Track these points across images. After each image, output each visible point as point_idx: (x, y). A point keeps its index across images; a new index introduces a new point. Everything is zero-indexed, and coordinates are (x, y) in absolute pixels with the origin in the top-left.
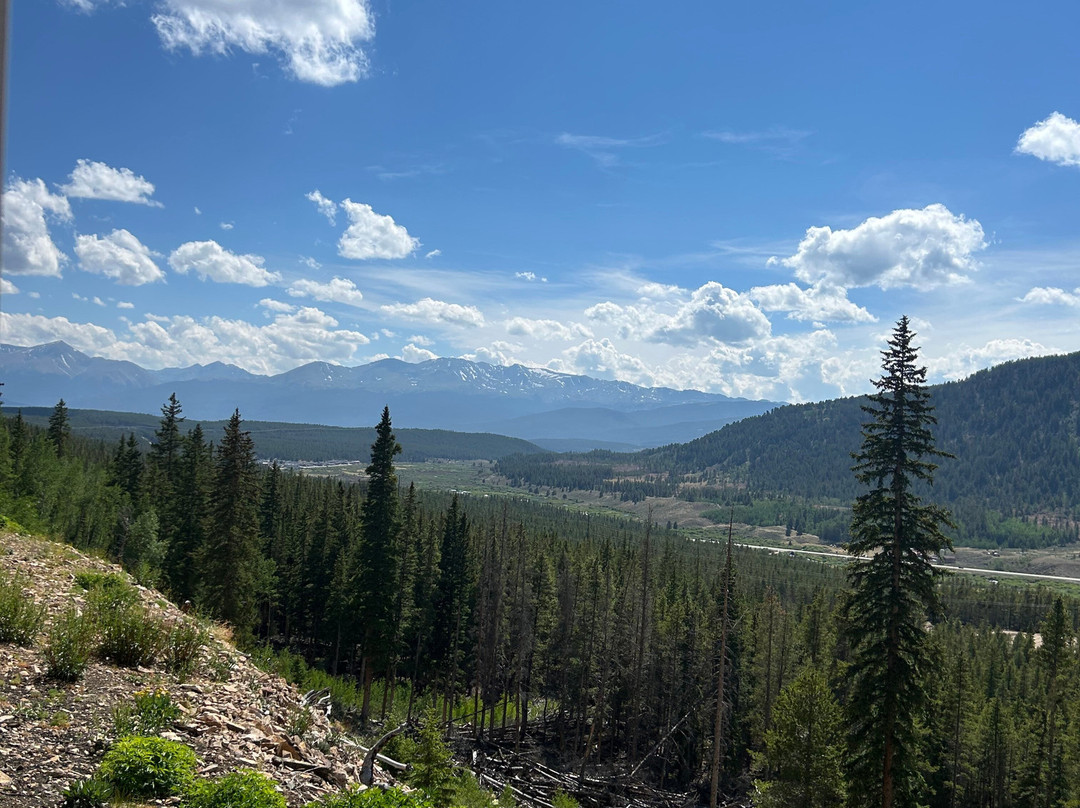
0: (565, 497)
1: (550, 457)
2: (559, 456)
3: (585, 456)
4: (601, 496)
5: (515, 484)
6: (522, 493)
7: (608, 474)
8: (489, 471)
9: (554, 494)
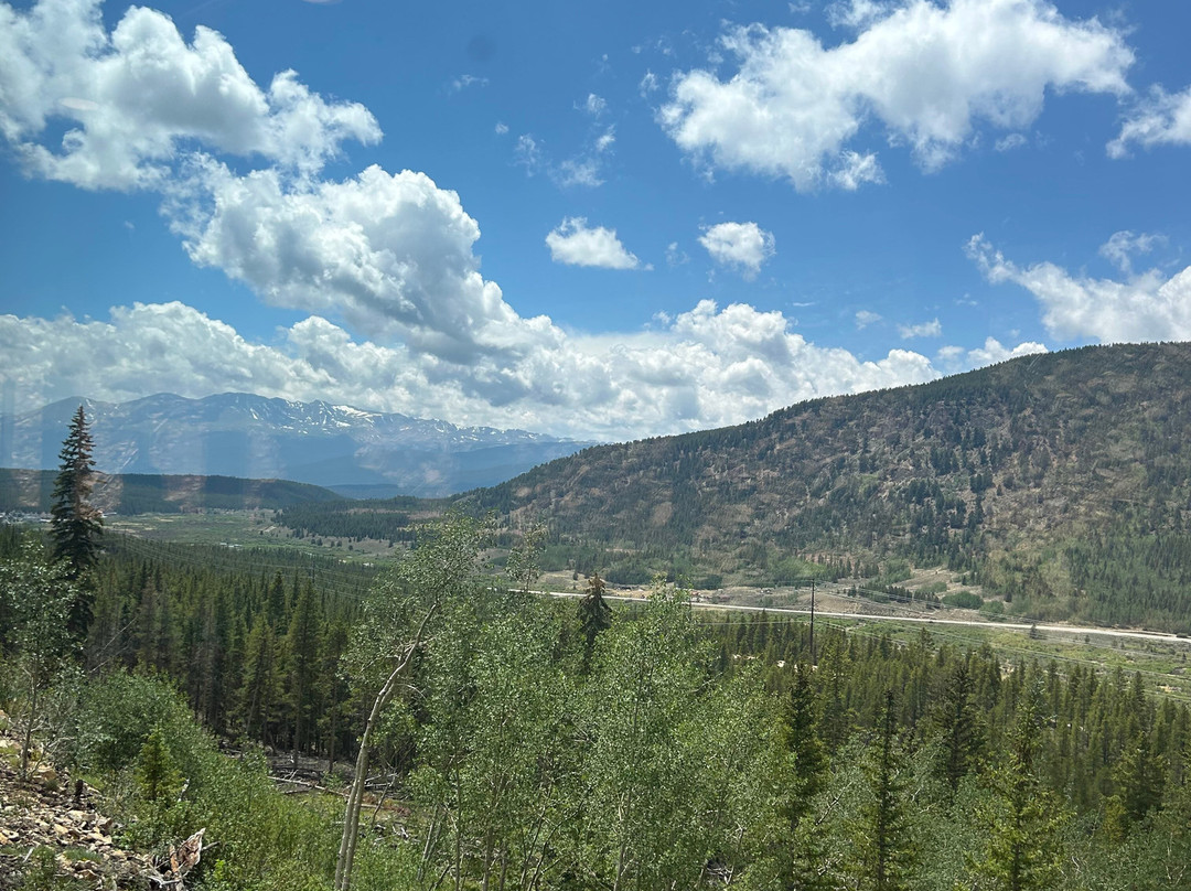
0: (351, 548)
1: (343, 504)
2: (354, 504)
3: (384, 504)
4: (391, 546)
5: (298, 534)
6: (305, 545)
7: (403, 521)
8: (269, 521)
9: (339, 545)
